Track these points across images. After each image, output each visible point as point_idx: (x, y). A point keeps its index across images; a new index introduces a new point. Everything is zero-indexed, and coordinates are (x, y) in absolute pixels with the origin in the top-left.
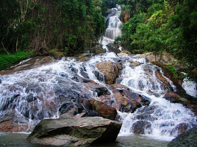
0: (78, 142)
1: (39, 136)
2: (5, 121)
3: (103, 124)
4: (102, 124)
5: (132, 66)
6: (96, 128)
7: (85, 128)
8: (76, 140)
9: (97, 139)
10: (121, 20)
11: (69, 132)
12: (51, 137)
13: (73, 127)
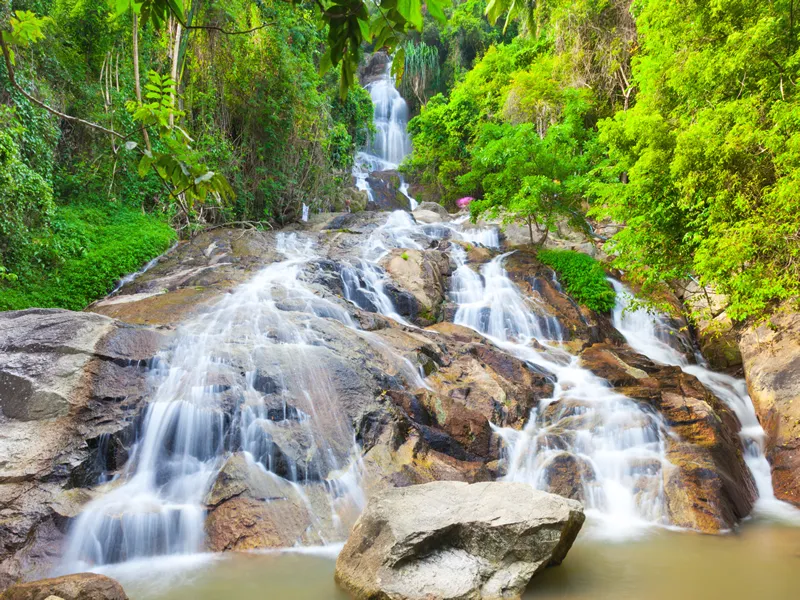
0: (496, 575)
1: (392, 559)
2: (229, 499)
3: (551, 516)
4: (549, 519)
5: (472, 261)
6: (534, 531)
7: (505, 530)
8: (490, 571)
9: (540, 566)
10: (402, 96)
11: (463, 543)
12: (421, 559)
13: (472, 524)
